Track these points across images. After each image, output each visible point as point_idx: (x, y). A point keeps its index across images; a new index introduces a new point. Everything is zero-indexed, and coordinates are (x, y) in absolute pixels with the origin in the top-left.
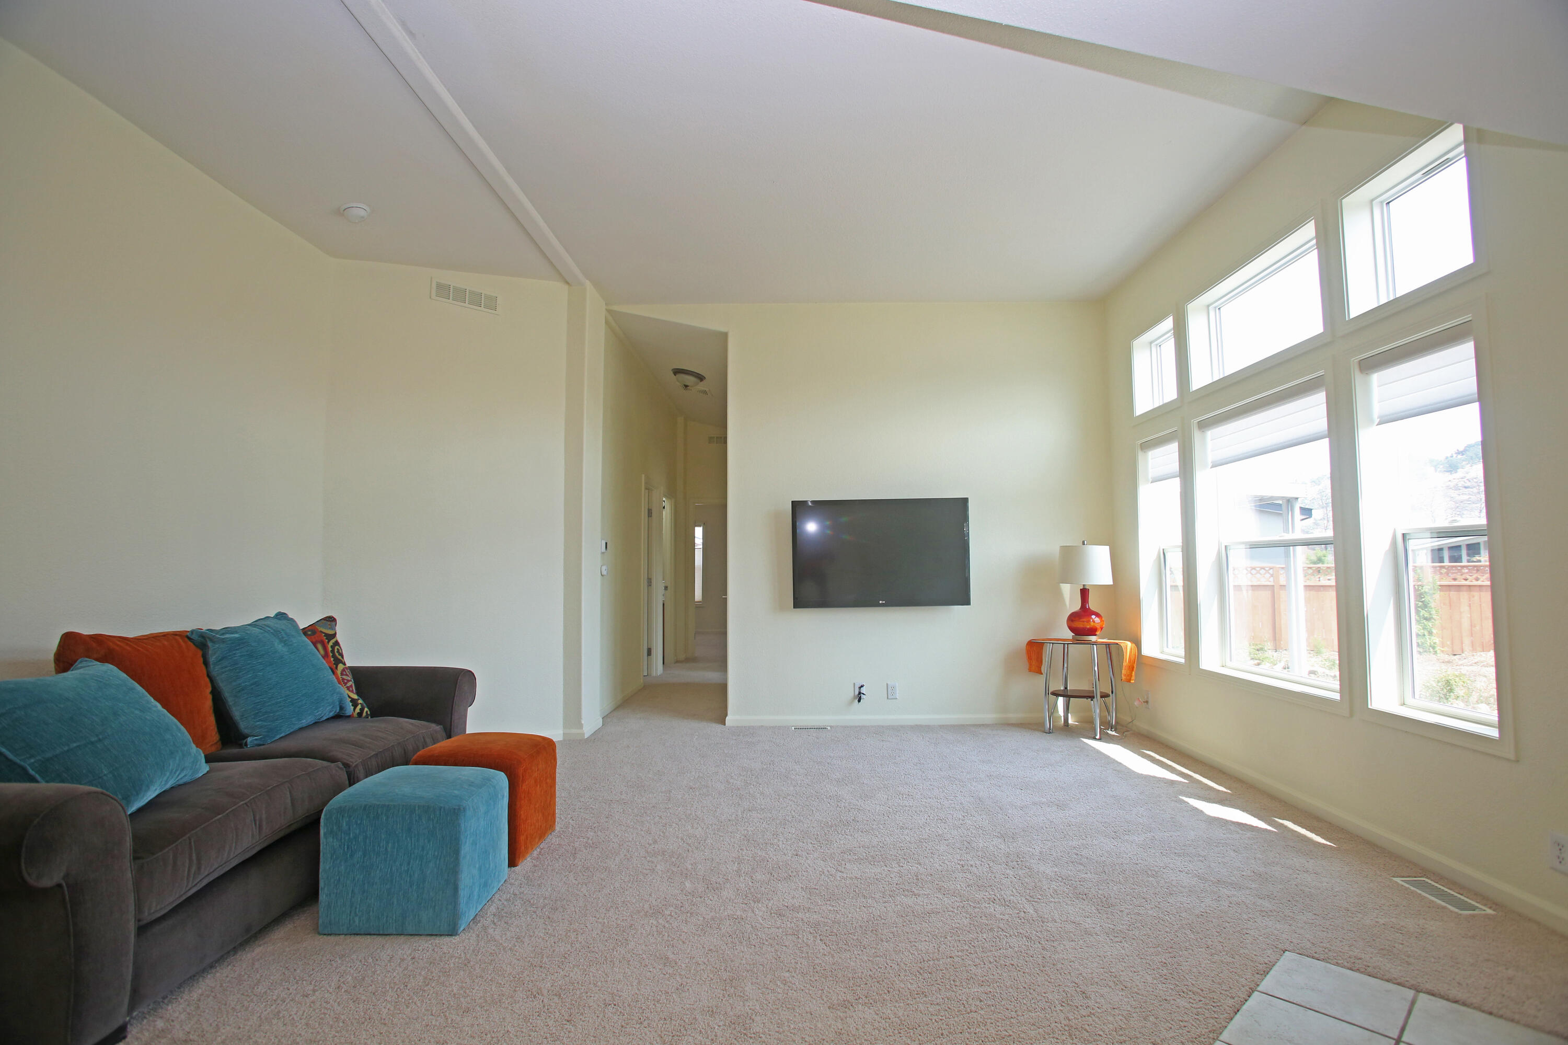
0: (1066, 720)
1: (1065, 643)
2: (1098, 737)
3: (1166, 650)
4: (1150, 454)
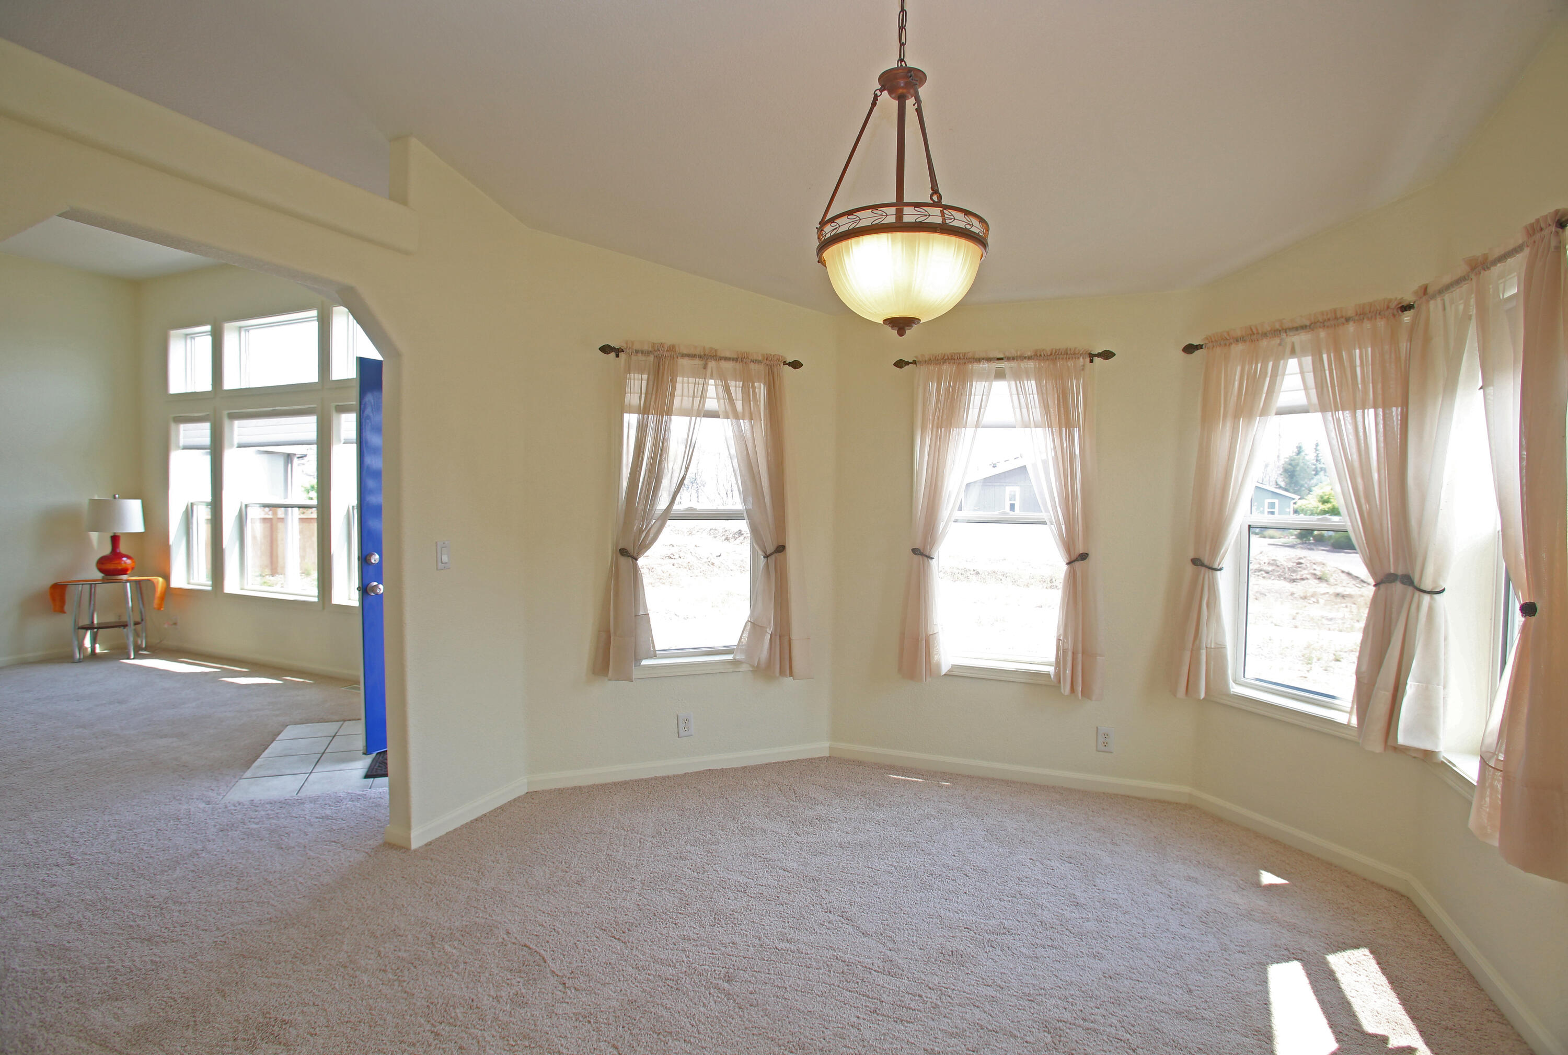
0: (93, 649)
1: (92, 584)
2: (132, 657)
3: (191, 581)
4: (182, 427)
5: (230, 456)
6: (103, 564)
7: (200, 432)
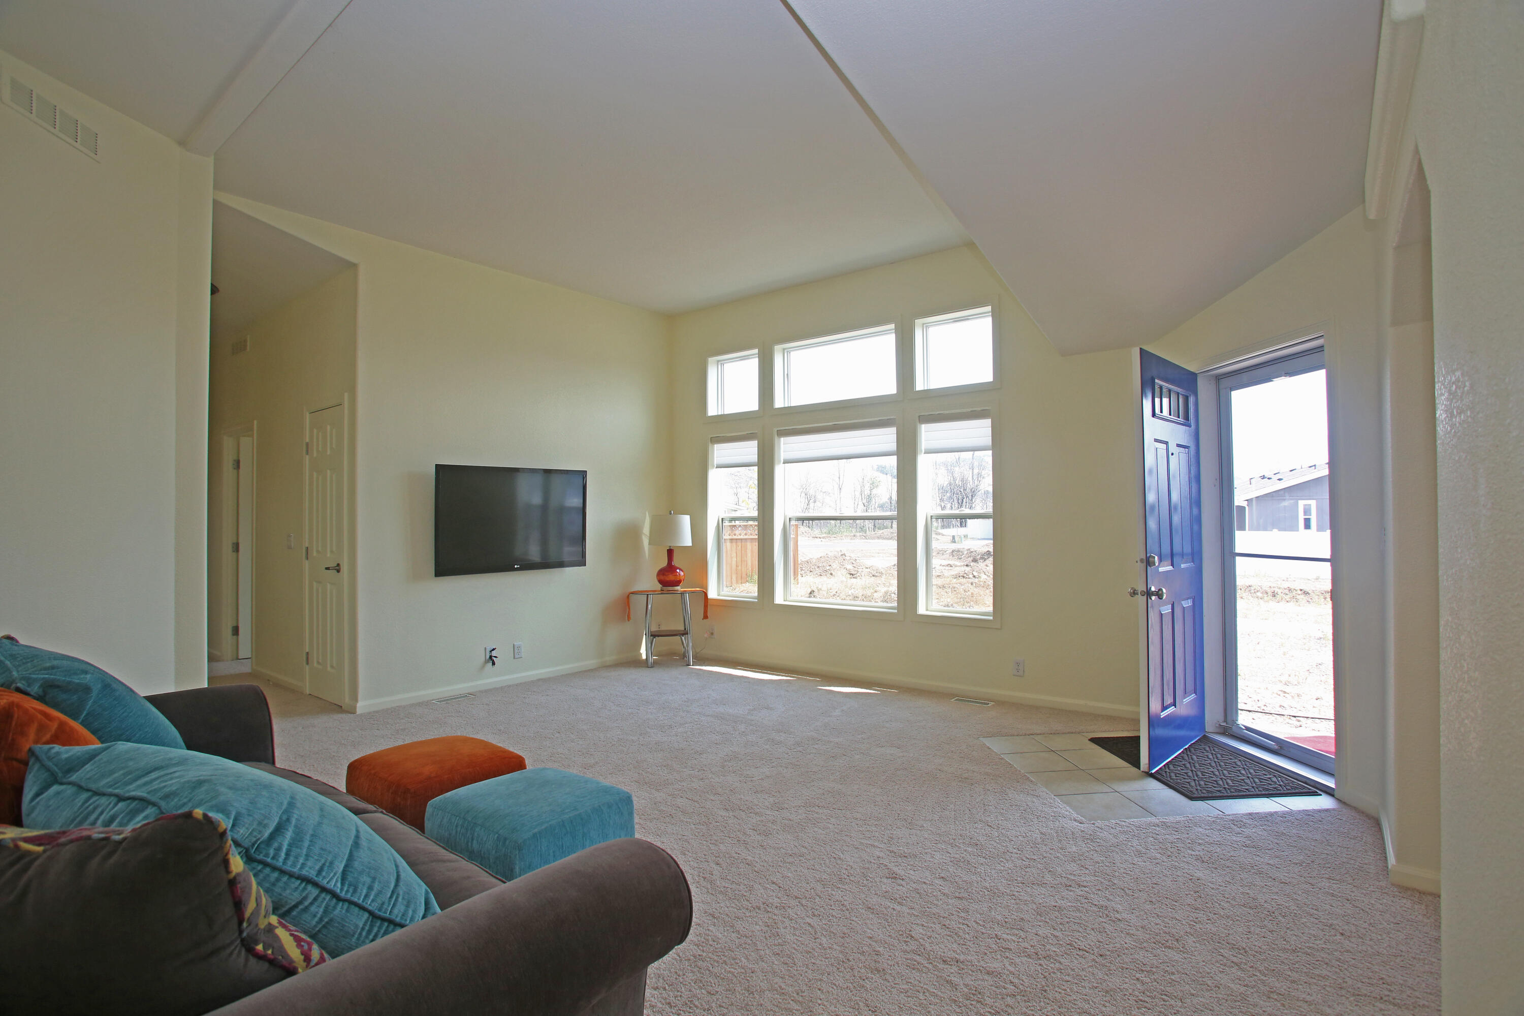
3: (736, 593)
4: (717, 447)
5: (780, 472)
6: (663, 575)
7: (749, 450)
